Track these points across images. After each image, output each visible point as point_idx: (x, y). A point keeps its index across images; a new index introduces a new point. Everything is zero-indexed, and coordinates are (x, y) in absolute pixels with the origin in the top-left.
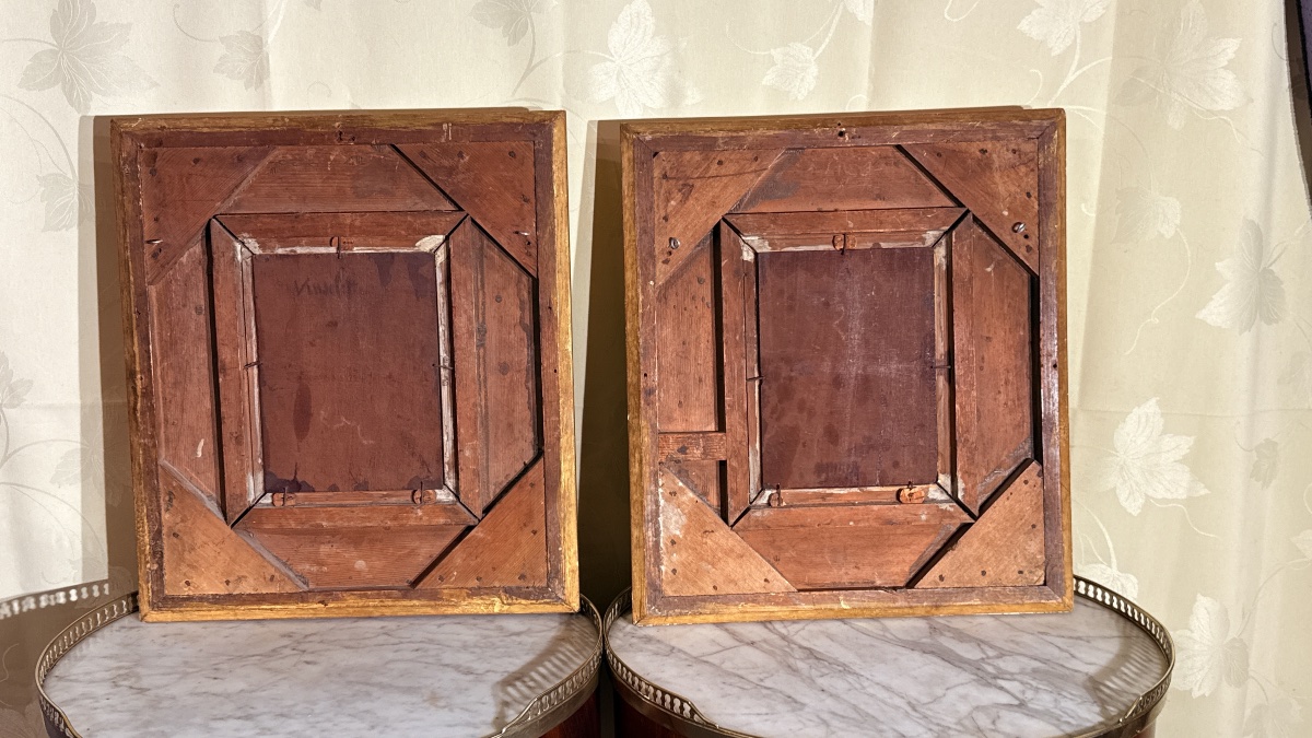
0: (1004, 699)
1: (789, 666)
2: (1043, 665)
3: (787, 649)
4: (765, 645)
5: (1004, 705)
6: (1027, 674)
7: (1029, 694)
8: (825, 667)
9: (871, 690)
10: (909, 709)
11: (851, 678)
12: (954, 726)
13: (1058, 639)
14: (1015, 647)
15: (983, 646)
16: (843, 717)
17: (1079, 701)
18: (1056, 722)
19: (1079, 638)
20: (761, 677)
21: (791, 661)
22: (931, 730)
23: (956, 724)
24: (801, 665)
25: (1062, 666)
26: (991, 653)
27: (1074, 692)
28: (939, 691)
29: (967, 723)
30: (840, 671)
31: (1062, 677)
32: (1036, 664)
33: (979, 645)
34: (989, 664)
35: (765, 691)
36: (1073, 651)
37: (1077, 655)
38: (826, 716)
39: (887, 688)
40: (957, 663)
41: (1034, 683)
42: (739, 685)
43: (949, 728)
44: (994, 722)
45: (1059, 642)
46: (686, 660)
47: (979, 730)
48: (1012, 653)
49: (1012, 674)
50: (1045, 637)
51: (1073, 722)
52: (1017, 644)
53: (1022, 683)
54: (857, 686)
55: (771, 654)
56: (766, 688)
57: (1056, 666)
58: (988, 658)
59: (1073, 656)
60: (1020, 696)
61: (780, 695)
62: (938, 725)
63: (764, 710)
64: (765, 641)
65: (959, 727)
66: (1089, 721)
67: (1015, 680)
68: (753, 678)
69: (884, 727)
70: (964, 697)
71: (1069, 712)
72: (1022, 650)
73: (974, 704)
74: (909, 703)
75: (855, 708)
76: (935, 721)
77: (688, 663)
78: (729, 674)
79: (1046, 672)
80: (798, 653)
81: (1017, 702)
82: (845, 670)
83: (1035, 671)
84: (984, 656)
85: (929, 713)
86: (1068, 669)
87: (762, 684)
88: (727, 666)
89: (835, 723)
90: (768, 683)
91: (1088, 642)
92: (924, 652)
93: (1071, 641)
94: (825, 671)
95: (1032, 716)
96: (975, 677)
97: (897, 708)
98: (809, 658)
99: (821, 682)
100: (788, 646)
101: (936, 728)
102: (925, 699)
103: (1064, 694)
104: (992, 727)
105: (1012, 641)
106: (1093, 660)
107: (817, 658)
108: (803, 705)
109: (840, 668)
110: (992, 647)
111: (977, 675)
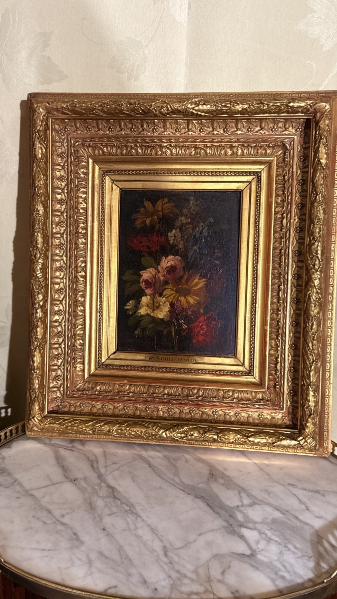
0: (242, 548)
1: (91, 504)
2: (282, 516)
3: (97, 487)
4: (83, 484)
5: (239, 554)
6: (267, 524)
7: (262, 545)
8: (117, 506)
9: (140, 532)
10: (161, 553)
11: (131, 518)
12: (189, 574)
13: (301, 491)
14: (265, 495)
15: (243, 495)
16: (107, 558)
17: (300, 554)
18: (273, 576)
19: (317, 492)
20: (64, 513)
21: (95, 498)
22: (170, 577)
23: (193, 572)
24: (100, 503)
25: (297, 518)
26: (246, 501)
27: (298, 545)
28: (192, 537)
29: (202, 571)
30: (126, 511)
31: (293, 529)
32: (277, 515)
33: (240, 493)
34: (241, 512)
35: (60, 527)
36: (309, 504)
37: (312, 508)
38: (93, 556)
39: (153, 531)
40: (217, 509)
41: (269, 533)
42: (44, 519)
43: (185, 576)
44: (223, 573)
45: (300, 493)
46: (19, 492)
47: (209, 580)
48: (262, 502)
49: (255, 523)
50: (291, 488)
51: (286, 575)
52: (269, 493)
53: (260, 533)
54: (132, 527)
55: (82, 490)
56: (63, 524)
57: (291, 518)
58: (243, 506)
59: (308, 509)
60: (254, 546)
61: (69, 531)
62: (178, 572)
63: (49, 546)
64: (85, 479)
65: (194, 576)
66: (301, 577)
67: (255, 529)
68: (57, 513)
69: (133, 571)
70: (209, 544)
71: (287, 565)
72: (271, 500)
73: (215, 552)
74: (164, 548)
75: (120, 549)
76: (177, 567)
77: (18, 495)
78: (42, 508)
79: (282, 523)
80: (104, 492)
81: (248, 552)
82: (130, 509)
83: (274, 521)
84: (240, 504)
85: (176, 559)
86: (300, 521)
87: (62, 520)
88: (45, 501)
89: (98, 564)
90: (66, 520)
91: (323, 495)
92: (196, 497)
93: (311, 494)
94: (115, 510)
95: (257, 568)
96: (225, 524)
97: (153, 551)
98: (108, 497)
99: (108, 521)
100: (99, 485)
101: (174, 575)
102: (178, 544)
103: (290, 546)
104: (220, 577)
105: (266, 490)
106: (322, 513)
107: (115, 497)
108: (82, 543)
109: (127, 508)
110: (249, 495)
111: (227, 521)
